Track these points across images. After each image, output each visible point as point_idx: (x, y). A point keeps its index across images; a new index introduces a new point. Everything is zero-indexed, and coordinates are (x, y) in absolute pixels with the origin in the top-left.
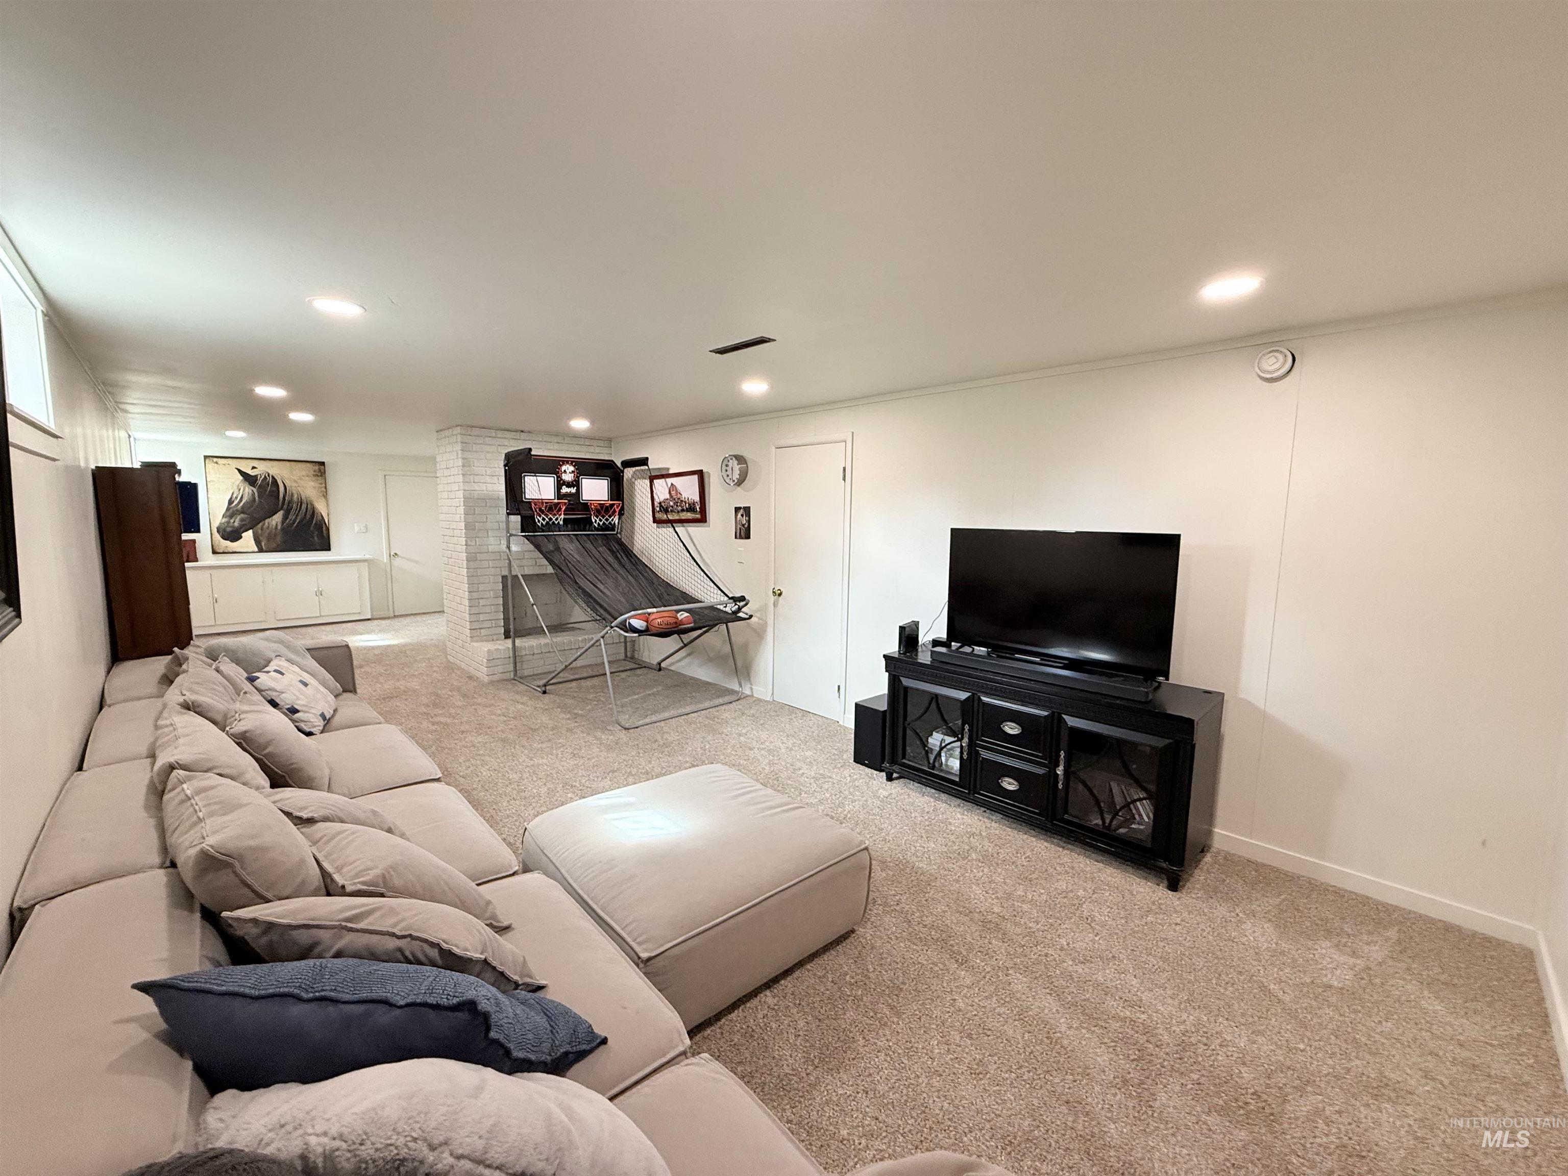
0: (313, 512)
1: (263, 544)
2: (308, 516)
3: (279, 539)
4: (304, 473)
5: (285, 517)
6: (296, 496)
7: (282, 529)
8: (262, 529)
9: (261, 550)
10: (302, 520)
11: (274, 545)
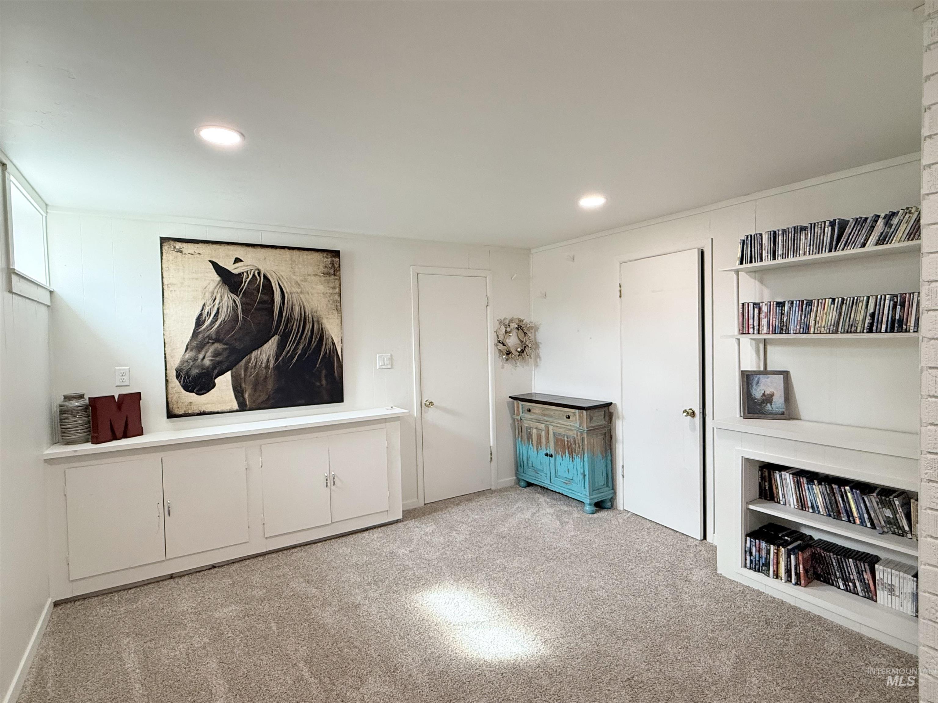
0: (321, 338)
1: (246, 396)
2: (314, 345)
3: (270, 385)
4: (310, 270)
5: (281, 346)
6: (297, 308)
7: (277, 368)
8: (246, 370)
9: (243, 407)
10: (305, 351)
11: (264, 397)
